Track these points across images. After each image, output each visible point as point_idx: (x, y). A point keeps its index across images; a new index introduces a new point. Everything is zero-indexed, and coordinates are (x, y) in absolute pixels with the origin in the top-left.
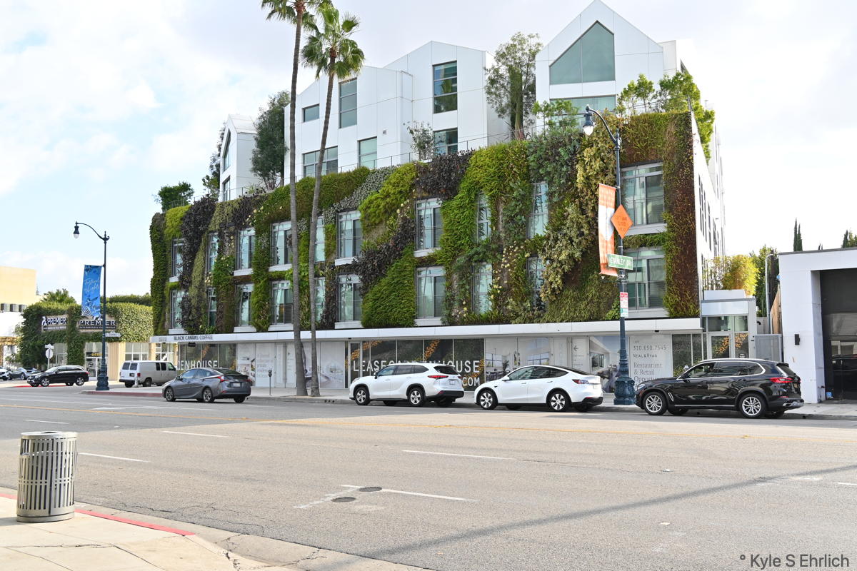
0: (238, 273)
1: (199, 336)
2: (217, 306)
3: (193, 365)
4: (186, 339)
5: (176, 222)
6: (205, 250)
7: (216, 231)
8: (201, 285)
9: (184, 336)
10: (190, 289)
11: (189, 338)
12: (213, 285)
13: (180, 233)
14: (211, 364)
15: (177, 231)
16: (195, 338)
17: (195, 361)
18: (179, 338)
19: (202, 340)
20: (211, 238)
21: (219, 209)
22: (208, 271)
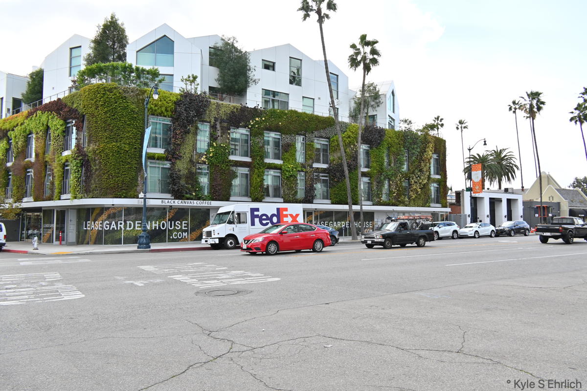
0: (232, 158)
1: (195, 201)
2: (212, 180)
3: (155, 225)
4: (178, 203)
5: (168, 103)
6: (196, 134)
7: (210, 122)
8: (191, 161)
9: (176, 201)
10: (178, 162)
11: (182, 202)
12: (207, 163)
13: (170, 113)
14: (180, 224)
15: (167, 111)
16: (191, 203)
17: (157, 222)
18: (168, 202)
19: (199, 205)
20: (200, 126)
21: (214, 106)
22: (196, 150)
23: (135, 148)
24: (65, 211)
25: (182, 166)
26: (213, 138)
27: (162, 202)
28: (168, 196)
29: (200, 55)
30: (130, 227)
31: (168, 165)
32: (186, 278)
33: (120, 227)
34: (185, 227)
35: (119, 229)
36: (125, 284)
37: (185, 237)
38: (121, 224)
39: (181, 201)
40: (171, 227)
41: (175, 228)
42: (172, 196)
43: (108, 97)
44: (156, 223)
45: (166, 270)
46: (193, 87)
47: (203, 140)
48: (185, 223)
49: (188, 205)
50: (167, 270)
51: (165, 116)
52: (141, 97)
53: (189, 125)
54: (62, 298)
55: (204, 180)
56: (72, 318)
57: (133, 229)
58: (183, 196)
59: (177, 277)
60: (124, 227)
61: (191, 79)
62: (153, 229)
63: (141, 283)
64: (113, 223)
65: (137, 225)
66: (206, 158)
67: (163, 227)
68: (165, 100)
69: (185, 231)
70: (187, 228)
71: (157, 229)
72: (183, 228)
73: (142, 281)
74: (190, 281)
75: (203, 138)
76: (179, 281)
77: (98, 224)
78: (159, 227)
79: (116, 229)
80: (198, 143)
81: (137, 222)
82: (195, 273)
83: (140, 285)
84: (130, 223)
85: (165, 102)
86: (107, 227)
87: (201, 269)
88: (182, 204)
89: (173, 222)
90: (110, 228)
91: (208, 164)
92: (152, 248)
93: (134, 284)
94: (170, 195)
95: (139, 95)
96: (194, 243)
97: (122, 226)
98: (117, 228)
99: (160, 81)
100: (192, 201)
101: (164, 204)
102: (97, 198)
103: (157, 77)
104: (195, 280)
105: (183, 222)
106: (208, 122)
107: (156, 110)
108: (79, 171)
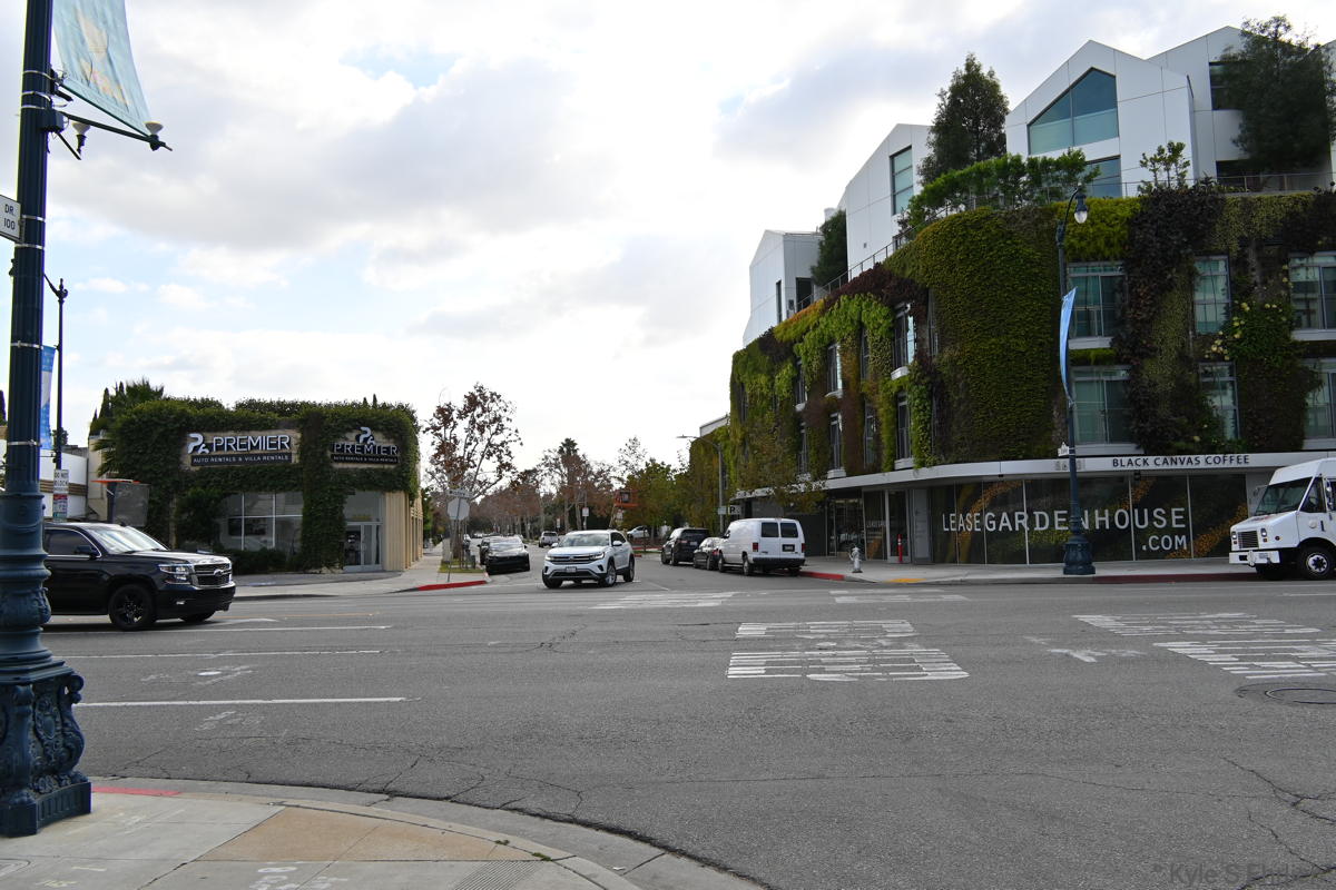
0: (1300, 336)
1: (1202, 458)
2: (1242, 400)
3: (1102, 519)
4: (1154, 463)
5: (1112, 226)
6: (1190, 288)
7: (1227, 252)
8: (1183, 357)
9: (1151, 459)
10: (1147, 364)
11: (1165, 462)
12: (1227, 358)
13: (1117, 250)
14: (1163, 516)
15: (1109, 244)
16: (1190, 461)
17: (1107, 511)
18: (1130, 462)
19: (1213, 466)
20: (1200, 267)
21: (1236, 209)
22: (1194, 330)
23: (1041, 344)
24: (904, 493)
25: (1158, 372)
26: (1238, 289)
27: (1115, 463)
28: (1129, 448)
29: (1186, 91)
30: (1041, 525)
31: (1122, 374)
32: (1204, 650)
33: (1020, 524)
34: (1178, 522)
35: (1017, 529)
36: (1051, 654)
37: (1180, 547)
38: (1021, 517)
39: (1162, 458)
40: (1142, 522)
41: (1151, 525)
42: (1138, 448)
43: (972, 242)
44: (1102, 515)
45: (1145, 629)
46: (1173, 173)
47: (1211, 301)
48: (1177, 513)
49: (1185, 466)
50: (1149, 628)
51: (1107, 259)
52: (1046, 225)
53: (1169, 270)
54: (923, 675)
55: (1223, 402)
56: (950, 721)
57: (1049, 529)
58: (1169, 446)
59: (1180, 647)
60: (1028, 525)
61: (1167, 154)
62: (1098, 527)
63: (1090, 655)
64: (1005, 515)
65: (1057, 520)
66: (1222, 345)
67: (1122, 523)
68: (1103, 221)
69: (1180, 532)
70: (1183, 526)
71: (1107, 527)
72: (1175, 526)
73: (1089, 651)
74: (1216, 658)
75: (1210, 296)
76: (1185, 655)
77: (972, 520)
78: (1112, 523)
79: (1011, 529)
80: (1199, 310)
81: (1056, 513)
82: (1225, 638)
83: (1087, 660)
84: (1042, 517)
85: (1103, 226)
86: (991, 526)
87: (1242, 629)
88: (1165, 467)
89: (1146, 511)
90: (998, 526)
91: (1231, 360)
92: (1100, 572)
93: (1072, 657)
94: (1134, 445)
95: (1040, 221)
96: (1207, 563)
97: (1024, 522)
98: (1014, 527)
99: (1088, 179)
100: (1193, 457)
101: (1119, 468)
102: (965, 462)
103: (1081, 170)
104: (1228, 657)
105: (1174, 510)
106: (1222, 254)
107: (1082, 249)
108: (925, 407)
